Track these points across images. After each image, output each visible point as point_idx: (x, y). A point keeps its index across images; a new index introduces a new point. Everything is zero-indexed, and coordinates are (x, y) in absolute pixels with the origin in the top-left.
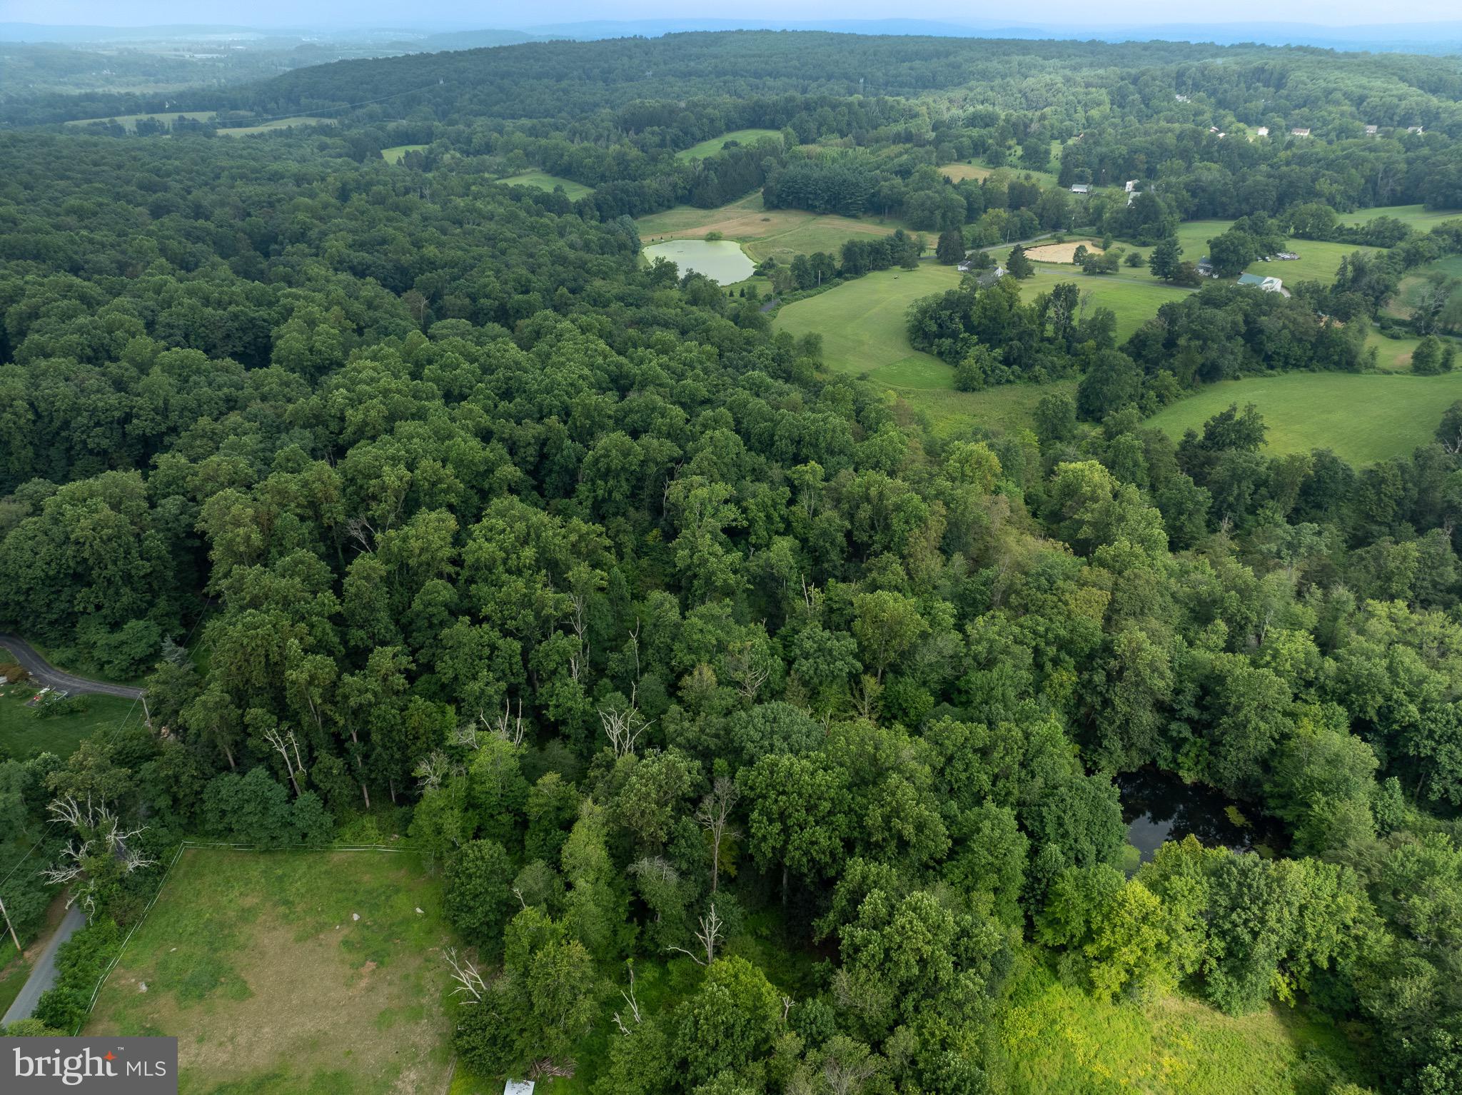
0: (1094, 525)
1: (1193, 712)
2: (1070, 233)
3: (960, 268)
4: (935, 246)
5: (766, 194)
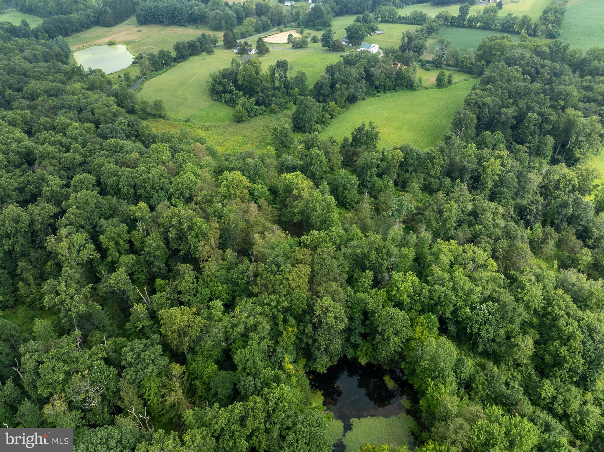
1: (361, 329)
2: (285, 26)
3: (233, 51)
4: (223, 39)
5: (138, 17)
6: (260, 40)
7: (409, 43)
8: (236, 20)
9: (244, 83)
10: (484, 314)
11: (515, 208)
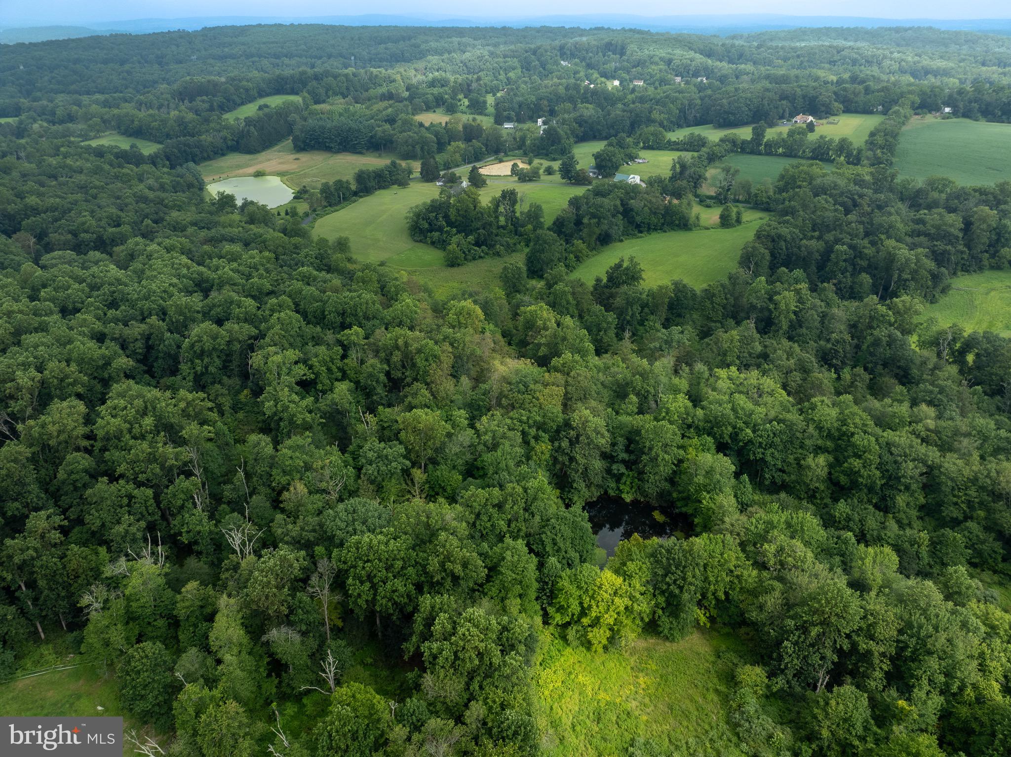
0: (548, 345)
1: (624, 456)
2: (506, 155)
3: (438, 184)
4: (419, 170)
5: (295, 141)
6: (474, 169)
7: (681, 173)
8: (436, 146)
9: (459, 218)
10: (768, 436)
11: (817, 351)
